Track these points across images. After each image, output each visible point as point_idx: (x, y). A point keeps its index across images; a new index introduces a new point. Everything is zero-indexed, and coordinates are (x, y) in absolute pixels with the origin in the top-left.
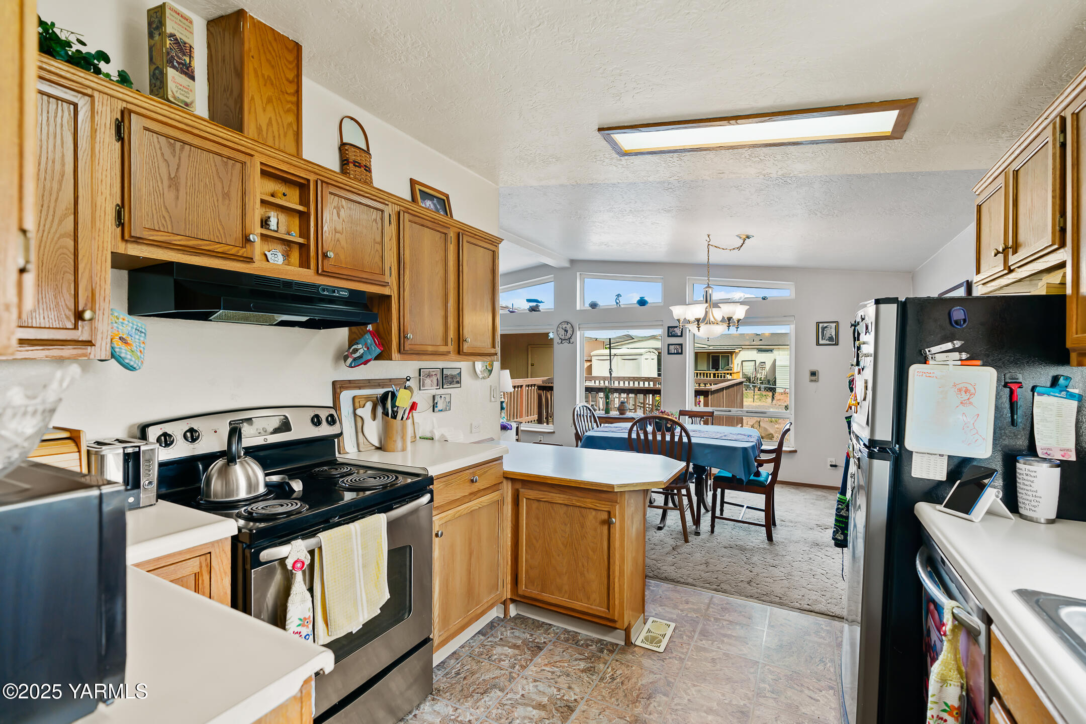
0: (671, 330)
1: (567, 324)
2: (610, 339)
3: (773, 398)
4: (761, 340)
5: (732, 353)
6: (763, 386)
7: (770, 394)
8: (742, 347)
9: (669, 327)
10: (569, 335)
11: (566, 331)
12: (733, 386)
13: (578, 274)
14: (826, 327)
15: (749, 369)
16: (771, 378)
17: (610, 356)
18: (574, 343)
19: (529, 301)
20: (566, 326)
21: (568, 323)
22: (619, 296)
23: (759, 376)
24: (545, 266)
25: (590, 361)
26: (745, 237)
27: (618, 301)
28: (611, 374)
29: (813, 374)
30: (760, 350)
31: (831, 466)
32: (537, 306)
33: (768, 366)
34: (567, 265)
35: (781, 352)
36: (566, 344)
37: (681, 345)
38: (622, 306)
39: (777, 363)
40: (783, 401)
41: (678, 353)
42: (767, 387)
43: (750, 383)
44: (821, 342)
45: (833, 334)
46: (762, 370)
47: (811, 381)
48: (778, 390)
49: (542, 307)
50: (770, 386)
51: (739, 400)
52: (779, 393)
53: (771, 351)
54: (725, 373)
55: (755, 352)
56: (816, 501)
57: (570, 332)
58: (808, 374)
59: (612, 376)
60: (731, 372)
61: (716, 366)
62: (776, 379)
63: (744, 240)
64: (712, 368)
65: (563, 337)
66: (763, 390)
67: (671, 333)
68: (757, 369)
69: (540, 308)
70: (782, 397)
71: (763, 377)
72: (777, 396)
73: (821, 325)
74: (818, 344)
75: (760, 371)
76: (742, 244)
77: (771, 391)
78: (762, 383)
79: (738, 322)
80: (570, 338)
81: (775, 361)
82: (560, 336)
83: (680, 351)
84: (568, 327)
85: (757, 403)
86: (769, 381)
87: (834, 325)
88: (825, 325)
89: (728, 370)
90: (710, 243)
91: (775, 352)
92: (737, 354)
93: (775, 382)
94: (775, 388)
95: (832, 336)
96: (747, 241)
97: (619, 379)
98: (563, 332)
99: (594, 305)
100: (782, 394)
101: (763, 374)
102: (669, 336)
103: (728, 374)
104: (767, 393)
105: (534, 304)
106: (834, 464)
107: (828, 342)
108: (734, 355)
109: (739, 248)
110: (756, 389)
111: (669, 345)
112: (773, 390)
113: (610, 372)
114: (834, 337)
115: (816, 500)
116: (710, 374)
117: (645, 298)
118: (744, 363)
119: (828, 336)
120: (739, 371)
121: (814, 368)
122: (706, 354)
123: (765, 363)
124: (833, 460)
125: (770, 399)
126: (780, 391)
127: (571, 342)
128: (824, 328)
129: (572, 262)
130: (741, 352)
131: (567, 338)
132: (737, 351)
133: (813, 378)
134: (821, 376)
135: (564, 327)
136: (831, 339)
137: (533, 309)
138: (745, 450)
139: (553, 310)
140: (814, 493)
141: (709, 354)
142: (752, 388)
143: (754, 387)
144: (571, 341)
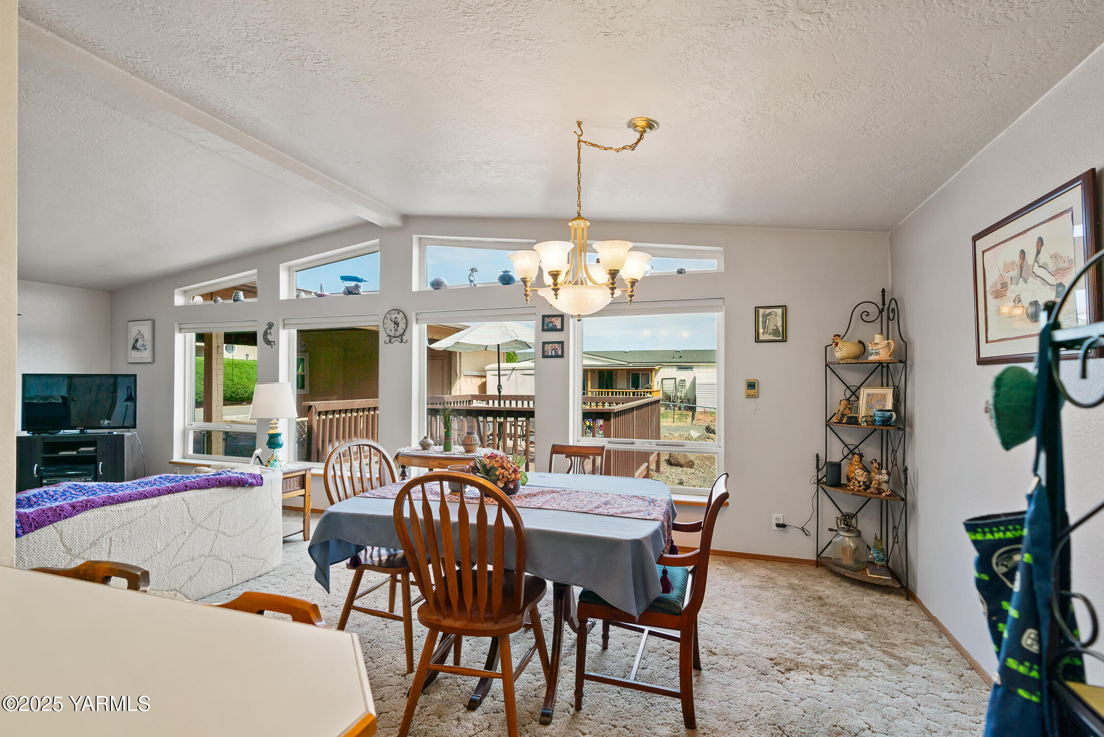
0: (547, 320)
1: (399, 313)
2: (498, 345)
3: (693, 418)
4: (681, 357)
5: (651, 370)
6: (683, 405)
7: (690, 413)
8: (663, 364)
9: (544, 317)
10: (400, 330)
11: (397, 324)
12: (647, 405)
13: (415, 238)
14: (769, 314)
15: (669, 387)
16: (690, 396)
17: (499, 370)
18: (409, 342)
19: (344, 278)
20: (396, 315)
21: (399, 311)
22: (473, 270)
23: (679, 394)
24: (368, 225)
25: (485, 377)
26: (643, 123)
27: (472, 278)
28: (500, 392)
29: (751, 385)
30: (680, 368)
31: (778, 525)
32: (357, 287)
33: (688, 384)
34: (395, 222)
35: (701, 370)
36: (396, 344)
37: (562, 343)
38: (478, 286)
39: (697, 381)
40: (703, 421)
41: (557, 356)
42: (687, 406)
43: (670, 402)
44: (762, 337)
45: (779, 324)
46: (682, 388)
47: (749, 396)
48: (698, 409)
49: (363, 288)
50: (690, 405)
51: (654, 423)
52: (699, 412)
53: (691, 368)
54: (644, 392)
55: (675, 370)
56: (760, 592)
57: (402, 325)
58: (743, 386)
59: (501, 394)
60: (651, 390)
61: (636, 385)
62: (696, 397)
63: (642, 134)
64: (632, 387)
65: (392, 334)
66: (683, 409)
67: (547, 325)
68: (677, 387)
69: (361, 290)
70: (702, 417)
71: (683, 395)
72: (697, 415)
73: (761, 311)
74: (758, 340)
75: (680, 390)
76: (639, 140)
77: (691, 410)
78: (682, 402)
79: (632, 287)
80: (403, 334)
81: (695, 378)
82: (388, 331)
83: (560, 353)
84: (400, 317)
85: (679, 424)
86: (689, 400)
87: (779, 311)
88: (768, 311)
89: (648, 388)
90: (582, 138)
91: (695, 370)
92: (657, 371)
93: (695, 400)
94: (695, 407)
95: (777, 328)
96: (648, 135)
97: (511, 398)
98: (392, 326)
99: (437, 285)
100: (702, 413)
101: (683, 393)
102: (543, 330)
103: (647, 392)
104: (687, 412)
105: (353, 284)
106: (781, 522)
107: (771, 337)
108: (654, 373)
109: (633, 147)
110: (676, 409)
111: (544, 343)
112: (693, 409)
113: (499, 389)
114: (780, 329)
115: (761, 587)
116: (629, 393)
117: (511, 273)
118: (663, 380)
119: (771, 327)
120: (659, 389)
121: (752, 377)
122: (626, 371)
123: (685, 380)
124: (780, 516)
125: (690, 419)
126: (700, 410)
127: (404, 340)
128: (765, 316)
129: (407, 218)
130: (661, 369)
131: (398, 334)
132: (657, 368)
133: (752, 392)
134: (763, 388)
135: (393, 317)
136: (776, 332)
137: (349, 292)
138: (637, 545)
139: (378, 293)
140: (756, 572)
141: (629, 371)
142: (672, 407)
143: (674, 406)
144: (405, 338)
